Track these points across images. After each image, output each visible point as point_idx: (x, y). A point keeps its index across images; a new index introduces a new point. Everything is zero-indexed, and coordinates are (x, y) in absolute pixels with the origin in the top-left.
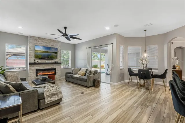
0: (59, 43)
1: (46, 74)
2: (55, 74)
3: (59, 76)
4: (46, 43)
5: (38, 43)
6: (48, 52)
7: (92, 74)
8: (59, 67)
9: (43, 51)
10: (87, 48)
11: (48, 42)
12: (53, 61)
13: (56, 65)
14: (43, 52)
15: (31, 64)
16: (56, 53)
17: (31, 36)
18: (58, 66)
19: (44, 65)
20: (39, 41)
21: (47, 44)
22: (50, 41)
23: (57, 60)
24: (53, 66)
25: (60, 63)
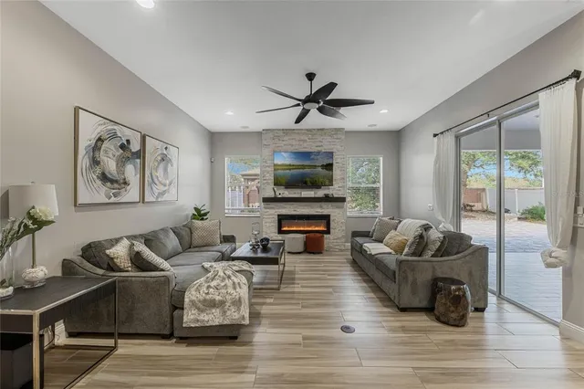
0: (339, 136)
1: (302, 229)
2: (328, 232)
3: (338, 238)
4: (301, 143)
5: (282, 144)
6: (303, 167)
7: (430, 253)
8: (337, 211)
9: (290, 165)
10: (435, 135)
11: (306, 138)
12: (320, 193)
13: (330, 204)
14: (290, 167)
15: (266, 200)
16: (329, 167)
17: (267, 130)
18: (337, 207)
19: (296, 204)
20: (285, 138)
21: (305, 145)
22: (313, 135)
23: (334, 191)
24: (321, 207)
25: (343, 200)
